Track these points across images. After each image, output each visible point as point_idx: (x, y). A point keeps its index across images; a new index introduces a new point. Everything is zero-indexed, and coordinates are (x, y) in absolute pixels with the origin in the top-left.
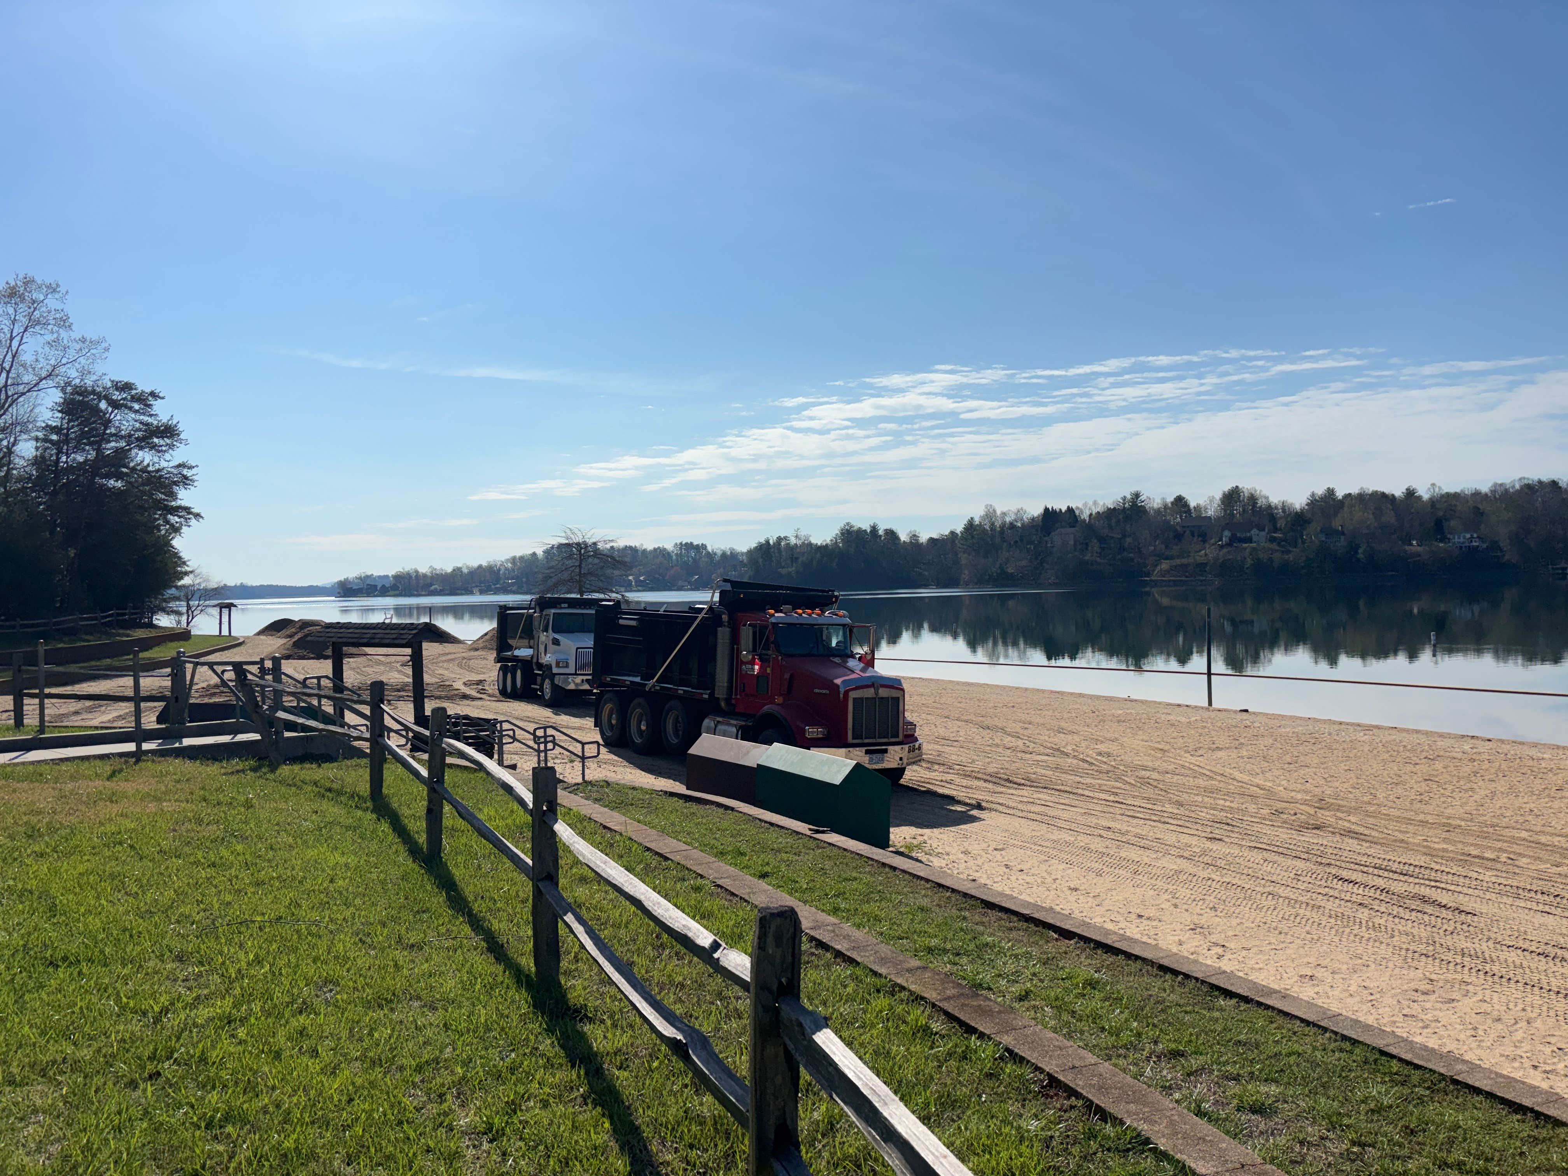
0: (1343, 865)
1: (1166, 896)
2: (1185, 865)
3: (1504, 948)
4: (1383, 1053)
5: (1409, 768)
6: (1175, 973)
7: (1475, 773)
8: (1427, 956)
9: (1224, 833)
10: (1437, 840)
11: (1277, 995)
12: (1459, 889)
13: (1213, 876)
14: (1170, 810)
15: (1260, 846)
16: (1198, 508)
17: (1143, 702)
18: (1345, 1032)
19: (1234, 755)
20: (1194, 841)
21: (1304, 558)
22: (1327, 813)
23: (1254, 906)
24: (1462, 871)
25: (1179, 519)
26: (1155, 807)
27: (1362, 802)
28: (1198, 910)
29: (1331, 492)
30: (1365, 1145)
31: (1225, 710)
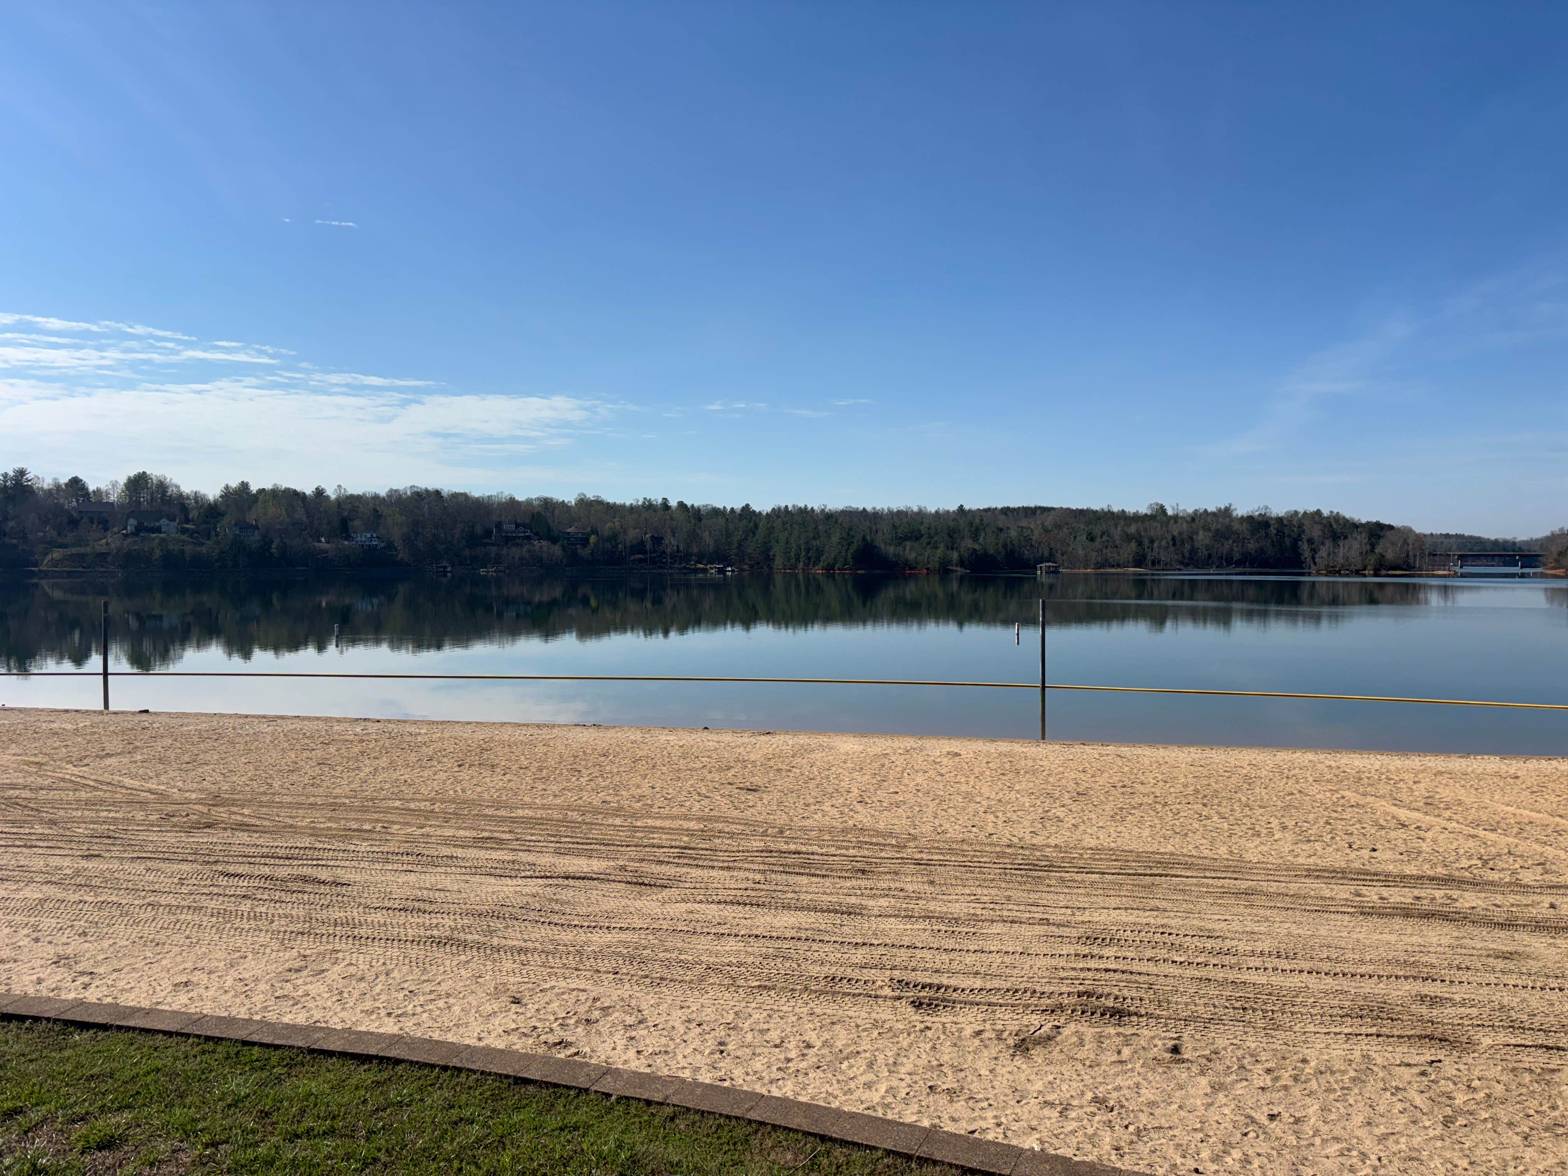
0: (231, 860)
1: (26, 931)
2: (50, 891)
3: (372, 911)
4: (245, 1043)
5: (306, 754)
6: (21, 1018)
7: (362, 753)
8: (303, 934)
9: (104, 848)
10: (323, 820)
11: (142, 1013)
12: (338, 863)
13: (86, 898)
14: (41, 831)
15: (144, 855)
16: (98, 492)
17: (20, 710)
18: (209, 1033)
19: (125, 760)
20: (66, 862)
21: (217, 551)
22: (222, 809)
23: (131, 922)
24: (342, 846)
25: (74, 504)
26: (22, 831)
27: (258, 793)
28: (64, 939)
29: (244, 486)
30: (219, 1143)
31: (122, 713)
